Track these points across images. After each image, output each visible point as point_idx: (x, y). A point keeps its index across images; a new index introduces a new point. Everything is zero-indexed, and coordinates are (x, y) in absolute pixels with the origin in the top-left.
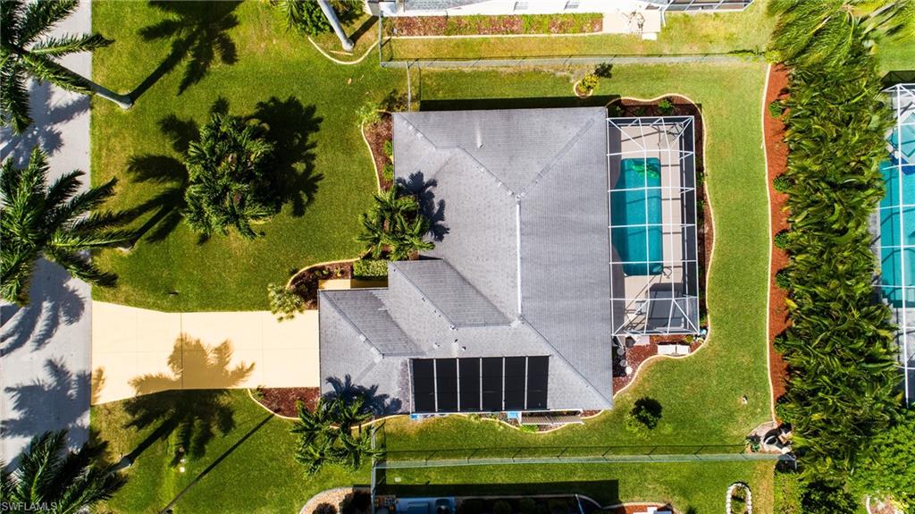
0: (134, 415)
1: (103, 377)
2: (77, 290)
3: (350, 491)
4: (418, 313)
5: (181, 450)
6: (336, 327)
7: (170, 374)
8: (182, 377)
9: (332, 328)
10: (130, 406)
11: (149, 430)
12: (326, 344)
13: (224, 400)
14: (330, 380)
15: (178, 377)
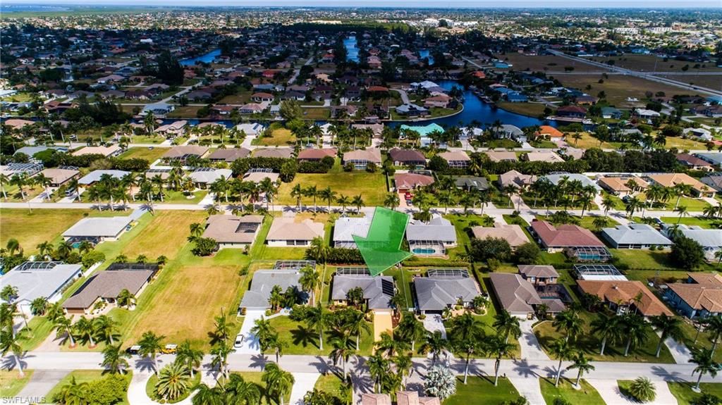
4: (374, 293)
6: (377, 305)
12: (381, 307)
14: (389, 307)
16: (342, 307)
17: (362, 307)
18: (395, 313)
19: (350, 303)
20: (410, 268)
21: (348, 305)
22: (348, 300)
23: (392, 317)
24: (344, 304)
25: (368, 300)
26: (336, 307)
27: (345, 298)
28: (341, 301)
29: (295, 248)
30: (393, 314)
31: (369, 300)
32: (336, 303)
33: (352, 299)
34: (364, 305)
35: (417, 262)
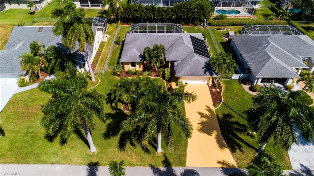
0: (237, 149)
1: (222, 162)
2: (181, 173)
3: (242, 84)
4: (181, 52)
5: (246, 133)
6: (187, 71)
7: (215, 134)
8: (215, 130)
9: (188, 72)
10: (233, 151)
11: (241, 143)
12: (194, 74)
13: (221, 116)
14: (205, 73)
15: (215, 131)
16: (135, 74)
17: (164, 74)
18: (213, 82)
19: (146, 68)
20: (218, 27)
21: (144, 70)
22: (143, 64)
23: (210, 88)
24: (138, 68)
25: (172, 62)
26: (127, 73)
27: (139, 60)
28: (133, 65)
29: (89, 9)
30: (210, 84)
31: (175, 63)
32: (128, 68)
33: (150, 62)
34: (167, 71)
35: (226, 21)
